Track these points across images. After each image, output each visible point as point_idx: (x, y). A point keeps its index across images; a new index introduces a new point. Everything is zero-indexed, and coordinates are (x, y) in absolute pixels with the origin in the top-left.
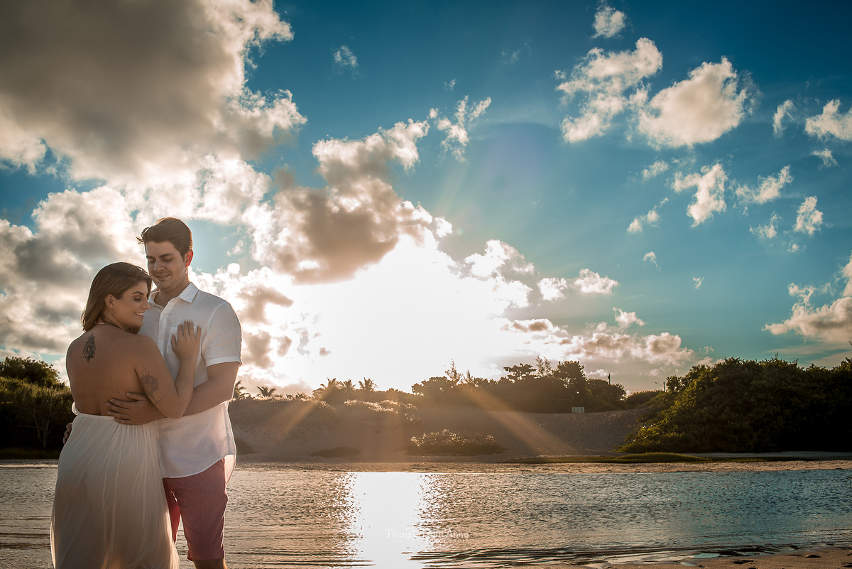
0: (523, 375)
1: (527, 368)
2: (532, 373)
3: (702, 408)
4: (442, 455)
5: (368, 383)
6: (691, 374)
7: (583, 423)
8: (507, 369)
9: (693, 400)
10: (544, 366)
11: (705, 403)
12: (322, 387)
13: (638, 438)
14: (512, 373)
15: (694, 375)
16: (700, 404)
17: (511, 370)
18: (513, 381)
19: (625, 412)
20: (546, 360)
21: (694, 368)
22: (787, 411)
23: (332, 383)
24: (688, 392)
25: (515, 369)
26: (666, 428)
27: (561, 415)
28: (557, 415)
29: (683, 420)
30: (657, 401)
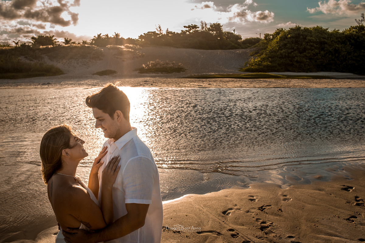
0: (193, 30)
1: (195, 27)
2: (198, 29)
3: (282, 50)
4: (156, 73)
5: (117, 35)
6: (276, 32)
7: (223, 56)
8: (185, 27)
9: (277, 46)
10: (204, 26)
11: (283, 48)
12: (95, 38)
13: (250, 64)
14: (187, 29)
15: (277, 33)
16: (280, 49)
17: (187, 27)
18: (188, 33)
19: (243, 50)
20: (205, 23)
21: (278, 29)
22: (322, 52)
23: (99, 36)
24: (275, 42)
25: (189, 27)
26: (263, 59)
27: (212, 51)
28: (210, 51)
29: (273, 56)
30: (259, 46)
